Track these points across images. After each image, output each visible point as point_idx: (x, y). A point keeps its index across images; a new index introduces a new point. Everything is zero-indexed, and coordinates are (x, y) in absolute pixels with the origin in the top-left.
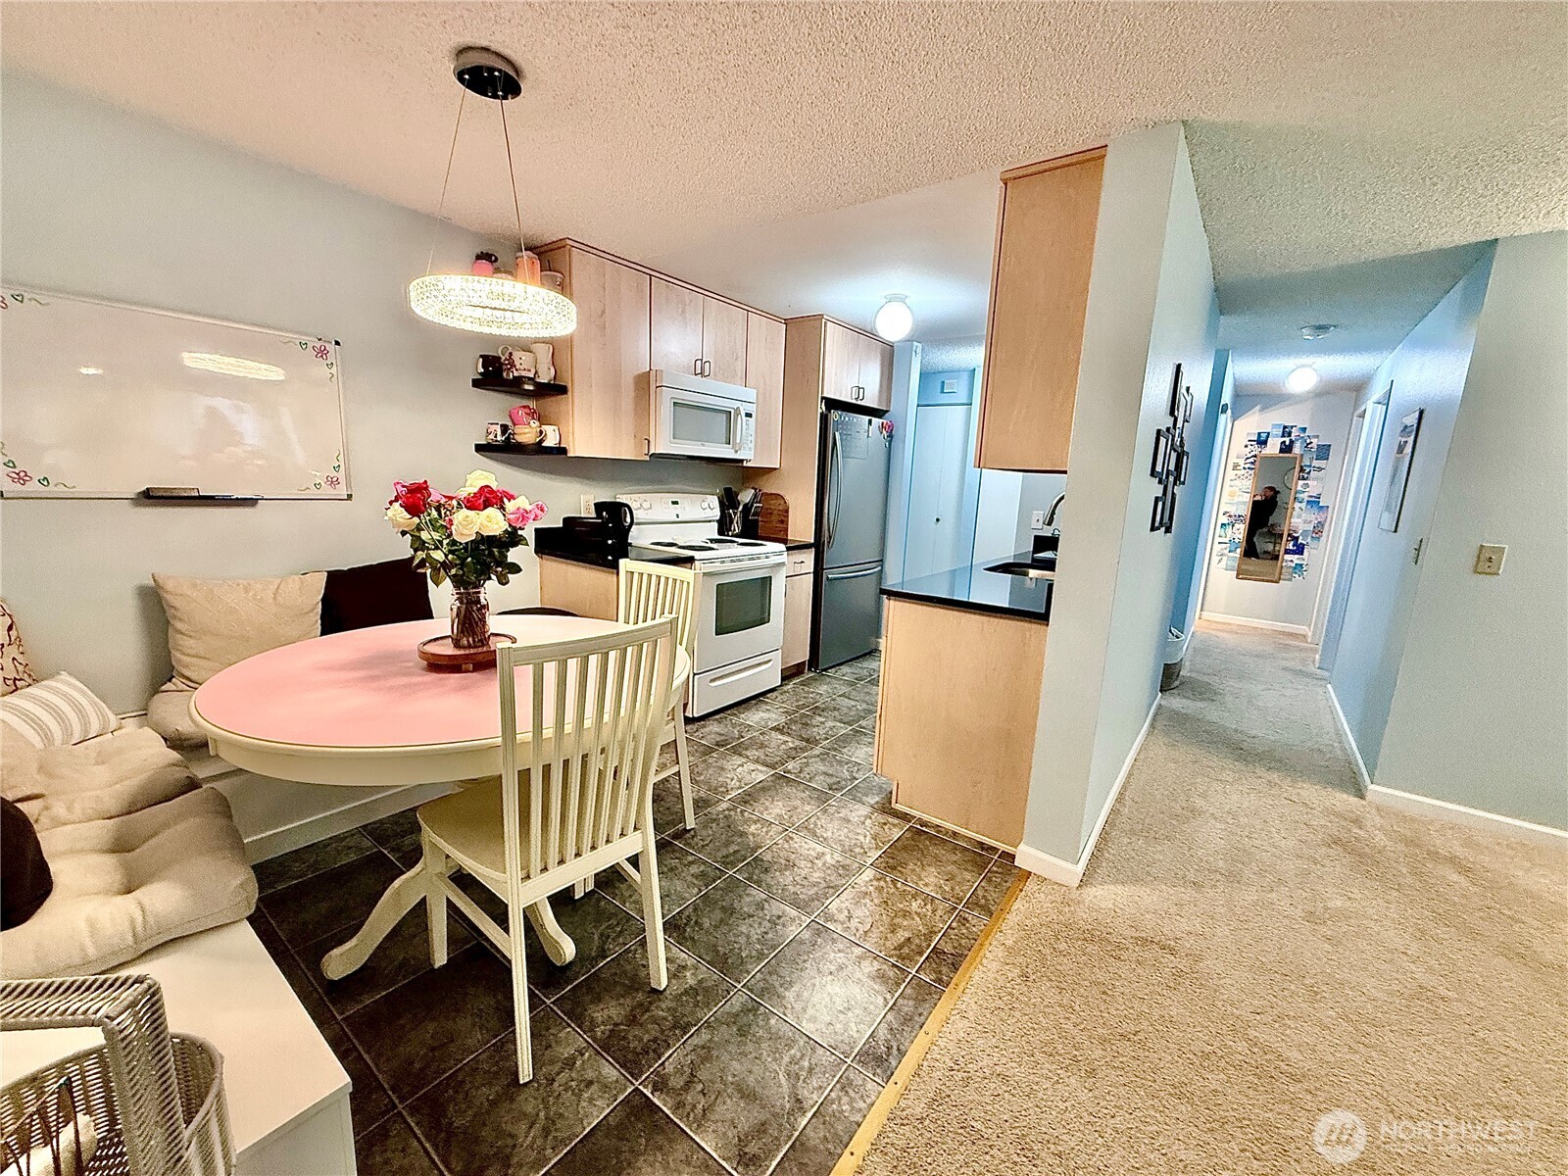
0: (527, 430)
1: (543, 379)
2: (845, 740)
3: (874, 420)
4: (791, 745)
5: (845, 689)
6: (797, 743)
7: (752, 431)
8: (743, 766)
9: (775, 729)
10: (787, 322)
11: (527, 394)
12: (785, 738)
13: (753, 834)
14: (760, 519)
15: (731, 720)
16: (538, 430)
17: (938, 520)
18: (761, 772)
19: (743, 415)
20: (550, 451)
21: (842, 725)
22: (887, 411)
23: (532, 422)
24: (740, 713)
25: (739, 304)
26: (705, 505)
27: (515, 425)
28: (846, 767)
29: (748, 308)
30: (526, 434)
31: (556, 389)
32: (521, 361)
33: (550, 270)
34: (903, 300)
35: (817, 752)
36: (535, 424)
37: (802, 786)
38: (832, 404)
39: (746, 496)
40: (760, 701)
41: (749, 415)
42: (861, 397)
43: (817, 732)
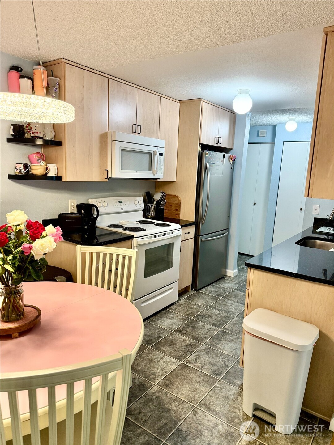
0: (39, 167)
1: (48, 137)
2: (217, 339)
3: (226, 154)
4: (188, 342)
5: (212, 302)
6: (191, 341)
7: (162, 163)
8: (163, 359)
9: (178, 331)
10: (181, 102)
11: (39, 146)
12: (184, 338)
13: (174, 410)
14: (165, 208)
15: (153, 325)
16: (45, 167)
17: (255, 204)
18: (174, 363)
19: (158, 154)
20: (51, 178)
21: (214, 328)
22: (232, 149)
23: (41, 162)
24: (157, 320)
25: (155, 93)
26: (136, 202)
27: (31, 163)
28: (221, 358)
29: (161, 96)
30: (38, 169)
31: (56, 143)
32: (36, 128)
33: (53, 77)
34: (247, 92)
35: (203, 347)
36: (43, 164)
37: (199, 373)
38: (204, 147)
39: (157, 197)
40: (167, 311)
41: (161, 154)
42: (219, 143)
43: (201, 333)
